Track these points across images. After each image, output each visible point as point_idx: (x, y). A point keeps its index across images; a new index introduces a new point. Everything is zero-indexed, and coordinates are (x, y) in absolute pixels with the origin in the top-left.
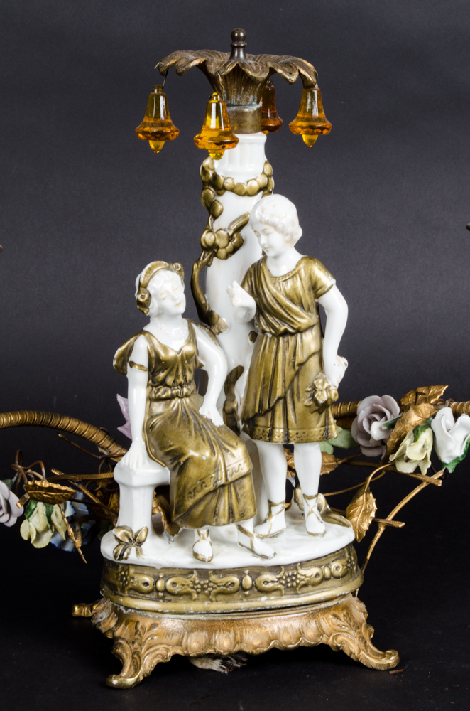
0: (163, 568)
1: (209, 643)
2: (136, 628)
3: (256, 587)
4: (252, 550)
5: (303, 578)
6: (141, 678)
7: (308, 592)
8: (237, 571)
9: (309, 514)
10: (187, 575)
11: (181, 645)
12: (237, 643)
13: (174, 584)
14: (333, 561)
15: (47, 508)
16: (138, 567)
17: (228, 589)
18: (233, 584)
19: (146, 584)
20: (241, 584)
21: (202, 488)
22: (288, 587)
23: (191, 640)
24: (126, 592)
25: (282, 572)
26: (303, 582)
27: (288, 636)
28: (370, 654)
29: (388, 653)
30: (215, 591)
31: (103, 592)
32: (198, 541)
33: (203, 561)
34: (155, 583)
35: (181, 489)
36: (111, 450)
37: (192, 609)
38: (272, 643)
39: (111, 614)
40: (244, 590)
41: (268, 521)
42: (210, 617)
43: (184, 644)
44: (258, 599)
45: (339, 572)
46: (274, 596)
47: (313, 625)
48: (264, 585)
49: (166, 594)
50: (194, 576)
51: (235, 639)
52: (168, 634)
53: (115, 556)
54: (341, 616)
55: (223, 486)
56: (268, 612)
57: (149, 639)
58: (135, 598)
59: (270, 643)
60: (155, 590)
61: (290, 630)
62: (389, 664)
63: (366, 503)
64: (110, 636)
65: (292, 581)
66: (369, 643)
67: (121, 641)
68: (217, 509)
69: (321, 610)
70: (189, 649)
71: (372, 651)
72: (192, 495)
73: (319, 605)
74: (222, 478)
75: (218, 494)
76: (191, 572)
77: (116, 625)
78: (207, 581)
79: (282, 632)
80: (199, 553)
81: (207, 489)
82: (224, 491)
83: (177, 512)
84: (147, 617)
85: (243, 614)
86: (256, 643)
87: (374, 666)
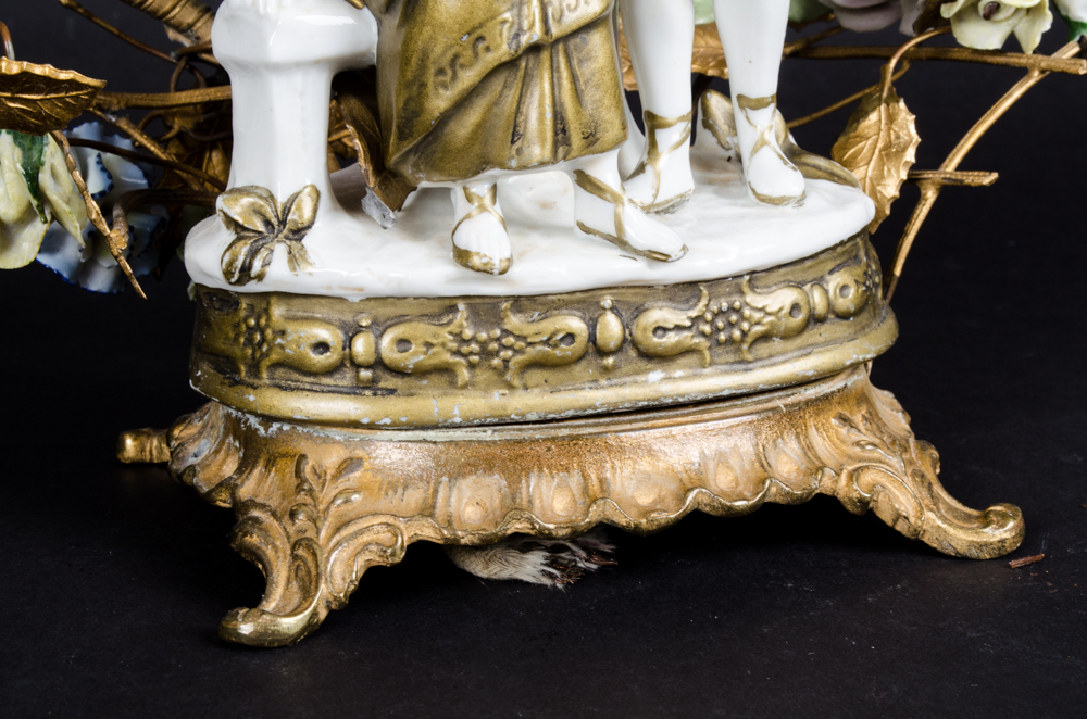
0: (369, 299)
1: (513, 507)
2: (298, 473)
3: (634, 344)
4: (619, 241)
5: (757, 316)
6: (323, 614)
7: (770, 356)
8: (579, 302)
9: (755, 150)
10: (440, 315)
11: (432, 515)
12: (594, 501)
13: (403, 343)
14: (831, 272)
15: (26, 152)
16: (296, 302)
17: (557, 352)
18: (570, 337)
19: (322, 347)
20: (592, 338)
21: (476, 55)
22: (719, 344)
23: (460, 499)
24: (265, 375)
25: (704, 302)
26: (758, 329)
27: (730, 478)
28: (949, 517)
29: (997, 513)
30: (519, 358)
31: (197, 381)
32: (468, 217)
33: (486, 271)
34: (349, 343)
35: (414, 61)
36: (200, 33)
37: (456, 412)
38: (691, 496)
39: (222, 442)
40: (602, 353)
41: (648, 169)
42: (511, 433)
43: (440, 511)
44: (640, 378)
45: (847, 302)
46: (684, 367)
47: (791, 446)
48: (656, 340)
49: (380, 372)
50: (459, 315)
51: (585, 490)
52: (393, 486)
53: (228, 274)
54: (858, 419)
55: (535, 49)
56: (671, 413)
57: (339, 502)
58: (292, 389)
59: (685, 497)
60: (349, 362)
61: (734, 461)
62: (1003, 541)
63: (890, 129)
64: (223, 500)
65: (731, 325)
66: (938, 489)
67: (256, 513)
68: (521, 119)
69: (809, 403)
70: (455, 525)
71: (951, 509)
72: (447, 78)
73: (802, 390)
74: (532, 25)
75: (521, 73)
76: (448, 305)
77: (240, 471)
78: (498, 332)
79: (711, 466)
80: (473, 248)
81: (490, 60)
82: (539, 64)
83: (403, 136)
84: (327, 440)
85: (602, 420)
86: (645, 500)
87: (962, 548)
